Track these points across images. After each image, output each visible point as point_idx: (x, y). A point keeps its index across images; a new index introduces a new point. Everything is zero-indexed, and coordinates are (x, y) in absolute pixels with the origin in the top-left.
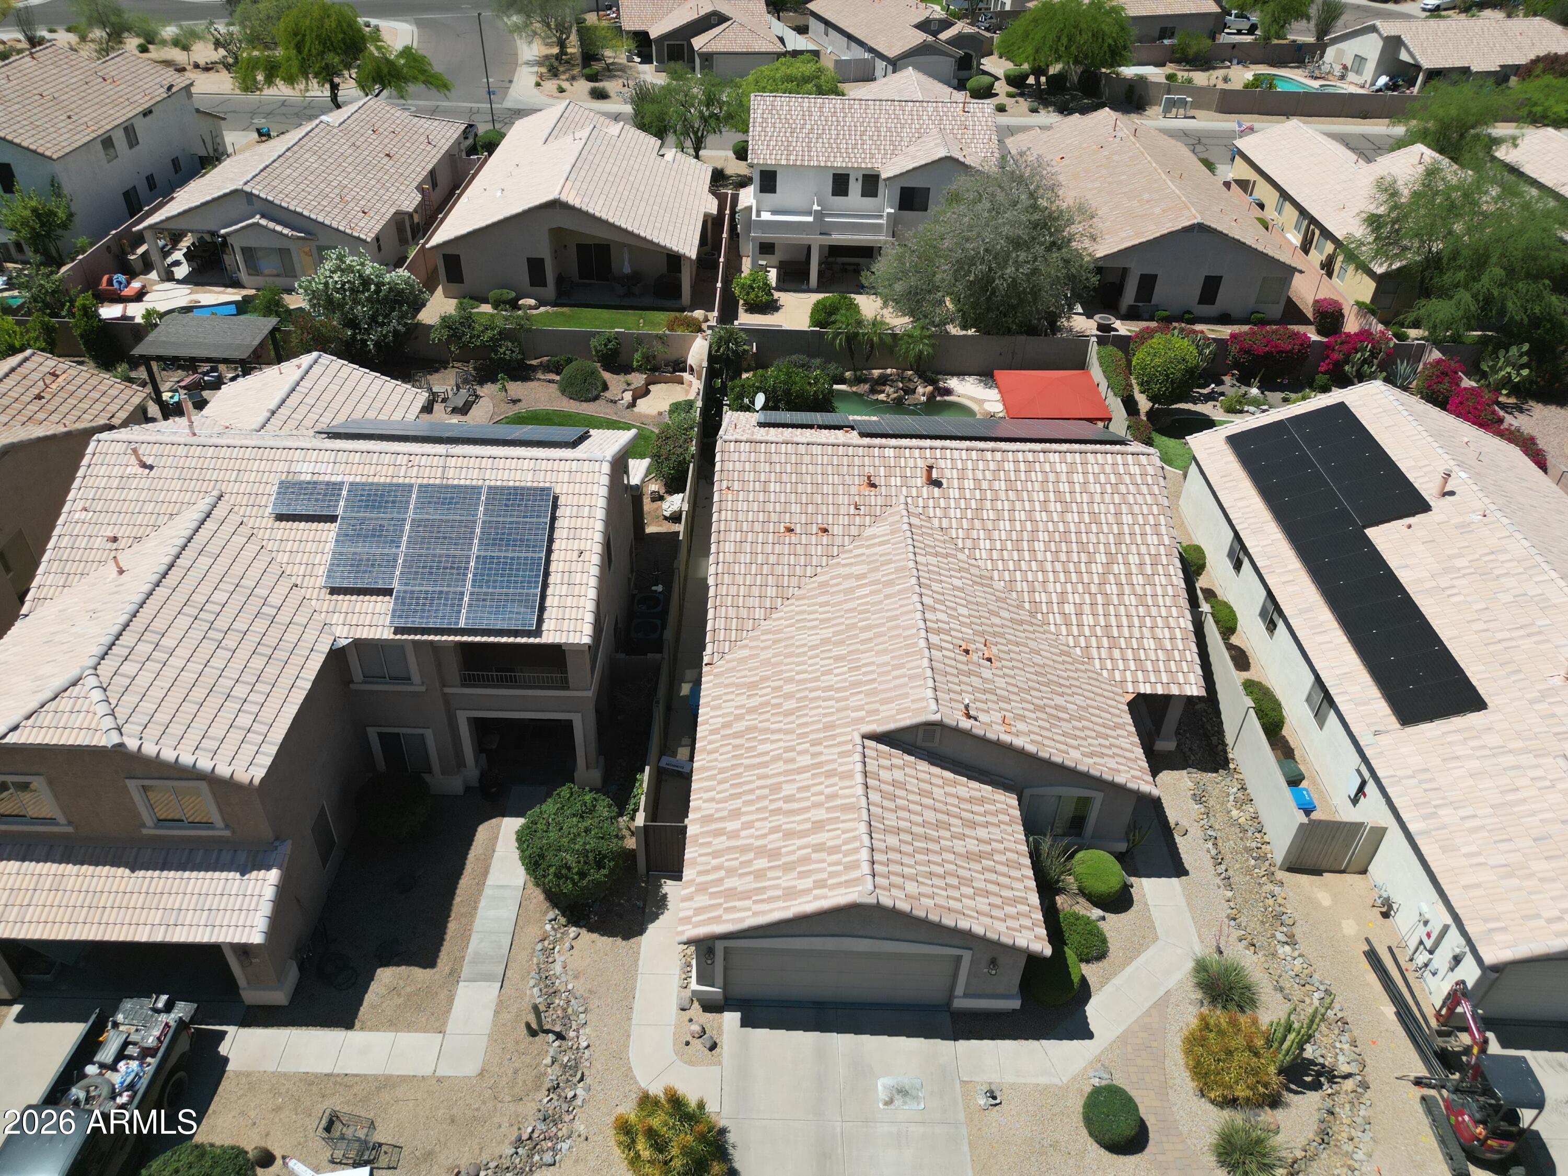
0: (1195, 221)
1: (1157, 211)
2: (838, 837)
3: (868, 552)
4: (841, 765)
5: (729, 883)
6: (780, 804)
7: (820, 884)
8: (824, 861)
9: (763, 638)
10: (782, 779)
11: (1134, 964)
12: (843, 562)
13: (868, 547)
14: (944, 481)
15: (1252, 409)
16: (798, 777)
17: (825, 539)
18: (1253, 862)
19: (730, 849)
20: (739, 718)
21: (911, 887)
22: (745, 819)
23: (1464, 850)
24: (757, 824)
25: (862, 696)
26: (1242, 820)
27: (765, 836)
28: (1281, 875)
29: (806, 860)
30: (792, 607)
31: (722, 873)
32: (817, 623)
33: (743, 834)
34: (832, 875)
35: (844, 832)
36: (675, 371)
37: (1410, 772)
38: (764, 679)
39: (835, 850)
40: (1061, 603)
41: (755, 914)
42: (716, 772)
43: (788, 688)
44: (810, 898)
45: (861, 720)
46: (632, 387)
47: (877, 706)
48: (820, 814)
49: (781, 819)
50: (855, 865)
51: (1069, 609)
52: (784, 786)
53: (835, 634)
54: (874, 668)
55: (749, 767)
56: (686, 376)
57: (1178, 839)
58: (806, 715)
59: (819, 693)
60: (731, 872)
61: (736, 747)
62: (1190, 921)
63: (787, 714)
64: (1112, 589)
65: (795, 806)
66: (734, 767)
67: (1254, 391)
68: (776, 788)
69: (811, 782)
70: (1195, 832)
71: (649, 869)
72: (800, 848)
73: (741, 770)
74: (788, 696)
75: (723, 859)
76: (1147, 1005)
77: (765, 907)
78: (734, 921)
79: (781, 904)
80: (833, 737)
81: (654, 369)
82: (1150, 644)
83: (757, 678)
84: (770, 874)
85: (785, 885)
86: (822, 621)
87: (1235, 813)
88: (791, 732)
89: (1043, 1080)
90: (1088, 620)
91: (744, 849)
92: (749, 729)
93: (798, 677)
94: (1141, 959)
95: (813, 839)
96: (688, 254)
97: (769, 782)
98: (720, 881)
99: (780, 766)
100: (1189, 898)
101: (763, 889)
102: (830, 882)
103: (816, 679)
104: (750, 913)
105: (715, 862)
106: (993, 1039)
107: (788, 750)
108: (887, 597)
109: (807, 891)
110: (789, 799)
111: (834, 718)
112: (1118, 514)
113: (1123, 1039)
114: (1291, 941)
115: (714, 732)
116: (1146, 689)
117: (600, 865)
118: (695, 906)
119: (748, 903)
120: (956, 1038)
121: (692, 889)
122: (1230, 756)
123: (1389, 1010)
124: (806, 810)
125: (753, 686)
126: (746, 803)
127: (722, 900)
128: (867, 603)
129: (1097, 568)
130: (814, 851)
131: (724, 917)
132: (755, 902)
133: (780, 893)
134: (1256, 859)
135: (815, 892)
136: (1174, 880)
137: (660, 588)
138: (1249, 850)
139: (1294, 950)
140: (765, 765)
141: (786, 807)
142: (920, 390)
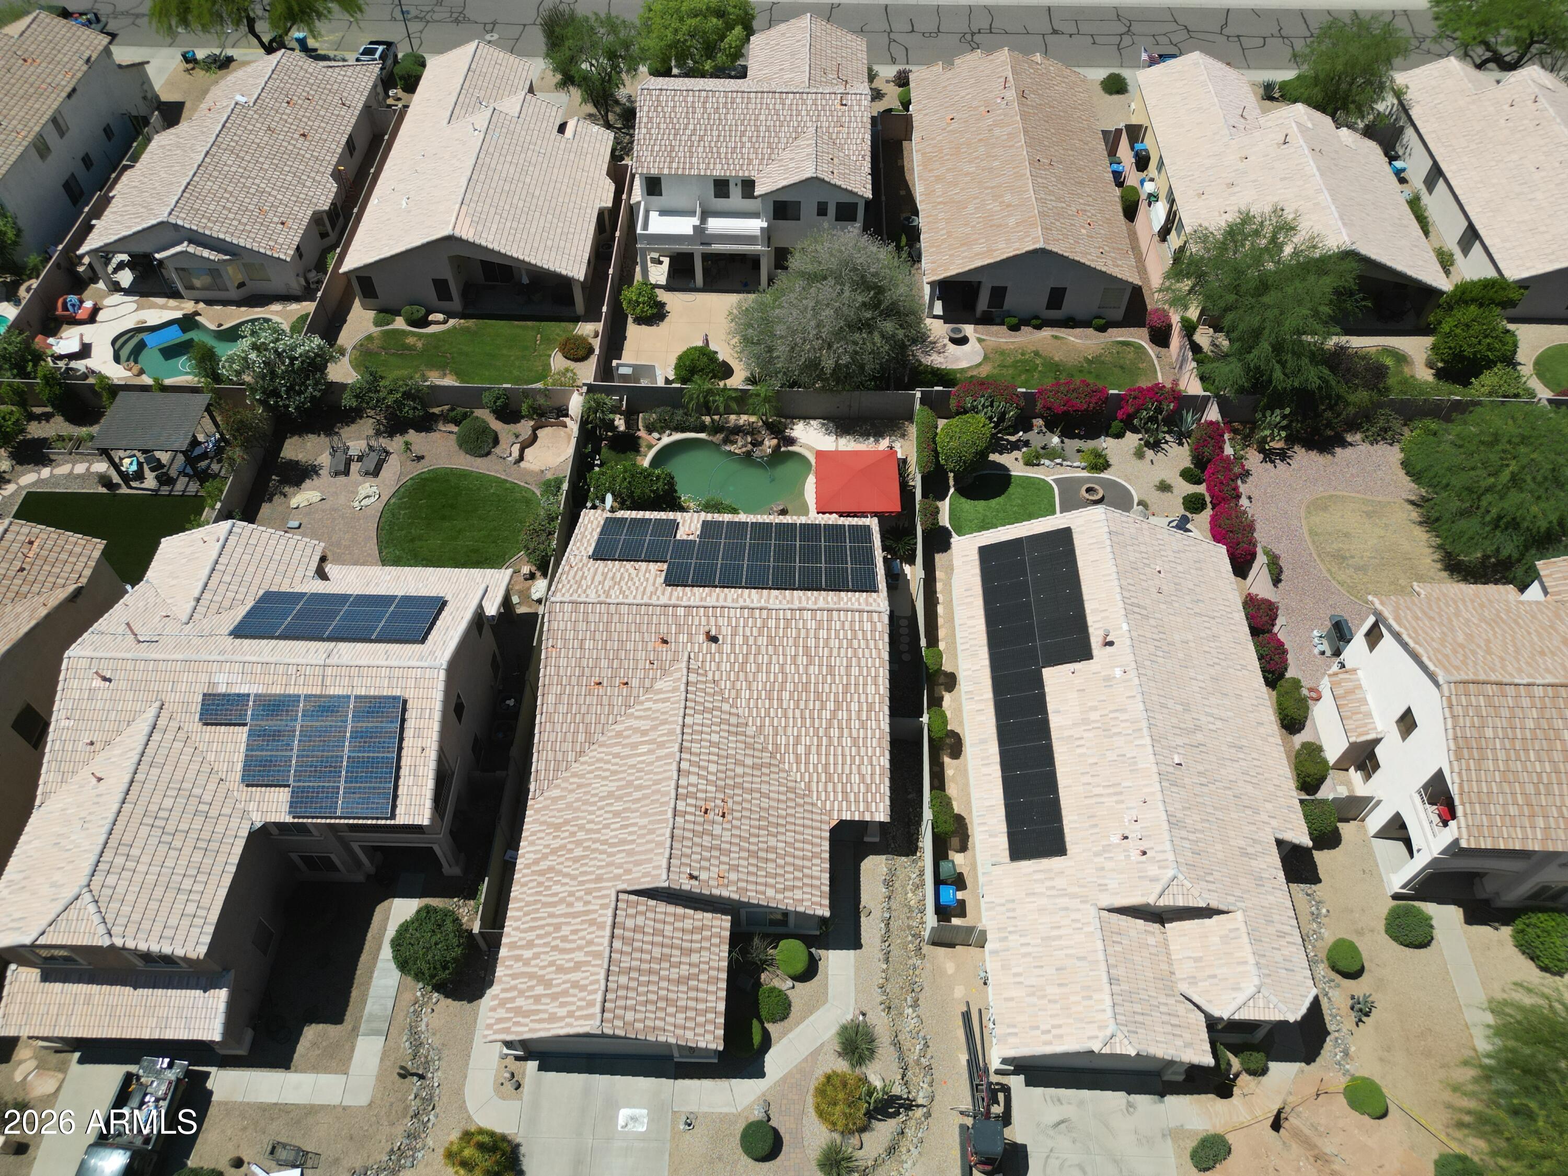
0: (1037, 246)
2: (587, 978)
3: (655, 707)
4: (600, 916)
5: (520, 1002)
6: (558, 942)
7: (571, 1014)
8: (575, 996)
9: (572, 780)
10: (563, 920)
11: (807, 1022)
12: (636, 714)
13: (656, 702)
14: (720, 638)
15: (1047, 462)
16: (573, 921)
17: (625, 690)
18: (910, 938)
19: (523, 974)
20: (545, 857)
21: (629, 1016)
22: (536, 950)
24: (542, 956)
25: (623, 855)
26: (912, 903)
27: (544, 968)
28: (927, 949)
29: (565, 993)
30: (595, 753)
31: (515, 993)
32: (608, 774)
33: (533, 962)
34: (580, 1008)
35: (592, 975)
36: (558, 418)
37: (1003, 901)
38: (567, 822)
39: (583, 988)
40: (796, 744)
41: (531, 1030)
42: (522, 904)
43: (581, 835)
44: (562, 1024)
45: (617, 877)
46: (521, 439)
47: (631, 866)
48: (579, 956)
49: (555, 956)
50: (591, 1004)
51: (801, 749)
52: (564, 928)
53: (619, 788)
54: (636, 829)
55: (545, 905)
56: (567, 420)
57: (863, 919)
58: (586, 864)
59: (597, 845)
60: (521, 993)
61: (540, 884)
62: (853, 988)
63: (576, 860)
64: (835, 732)
65: (568, 946)
66: (536, 902)
67: (1056, 440)
68: (558, 927)
69: (579, 927)
70: (877, 914)
72: (564, 982)
73: (539, 906)
74: (579, 843)
75: (517, 981)
76: (806, 1054)
77: (537, 1026)
78: (517, 1033)
79: (546, 1025)
80: (600, 889)
81: (542, 415)
82: (855, 778)
83: (561, 821)
84: (544, 1000)
85: (551, 1011)
86: (614, 773)
87: (910, 895)
88: (574, 878)
89: (725, 1110)
90: (813, 758)
91: (531, 976)
92: (551, 869)
93: (588, 826)
94: (811, 1018)
95: (574, 976)
96: (576, 277)
97: (555, 921)
98: (513, 999)
99: (561, 909)
100: (857, 969)
101: (538, 1012)
102: (577, 1014)
103: (598, 831)
104: (526, 1029)
105: (513, 983)
107: (571, 894)
108: (659, 759)
109: (563, 1018)
110: (564, 939)
111: (603, 871)
112: (849, 667)
113: (784, 1079)
114: (915, 1005)
115: (528, 866)
116: (847, 816)
117: (445, 968)
118: (497, 1016)
119: (527, 1020)
120: (675, 1079)
121: (496, 1002)
122: (920, 844)
123: (964, 1057)
124: (572, 951)
125: (558, 827)
126: (539, 937)
127: (512, 1015)
128: (642, 762)
129: (826, 714)
130: (572, 987)
131: (513, 1029)
132: (532, 1021)
133: (546, 1016)
134: (913, 936)
135: (567, 1020)
136: (852, 952)
137: (511, 702)
138: (910, 927)
139: (914, 1011)
140: (554, 905)
141: (562, 945)
142: (767, 442)
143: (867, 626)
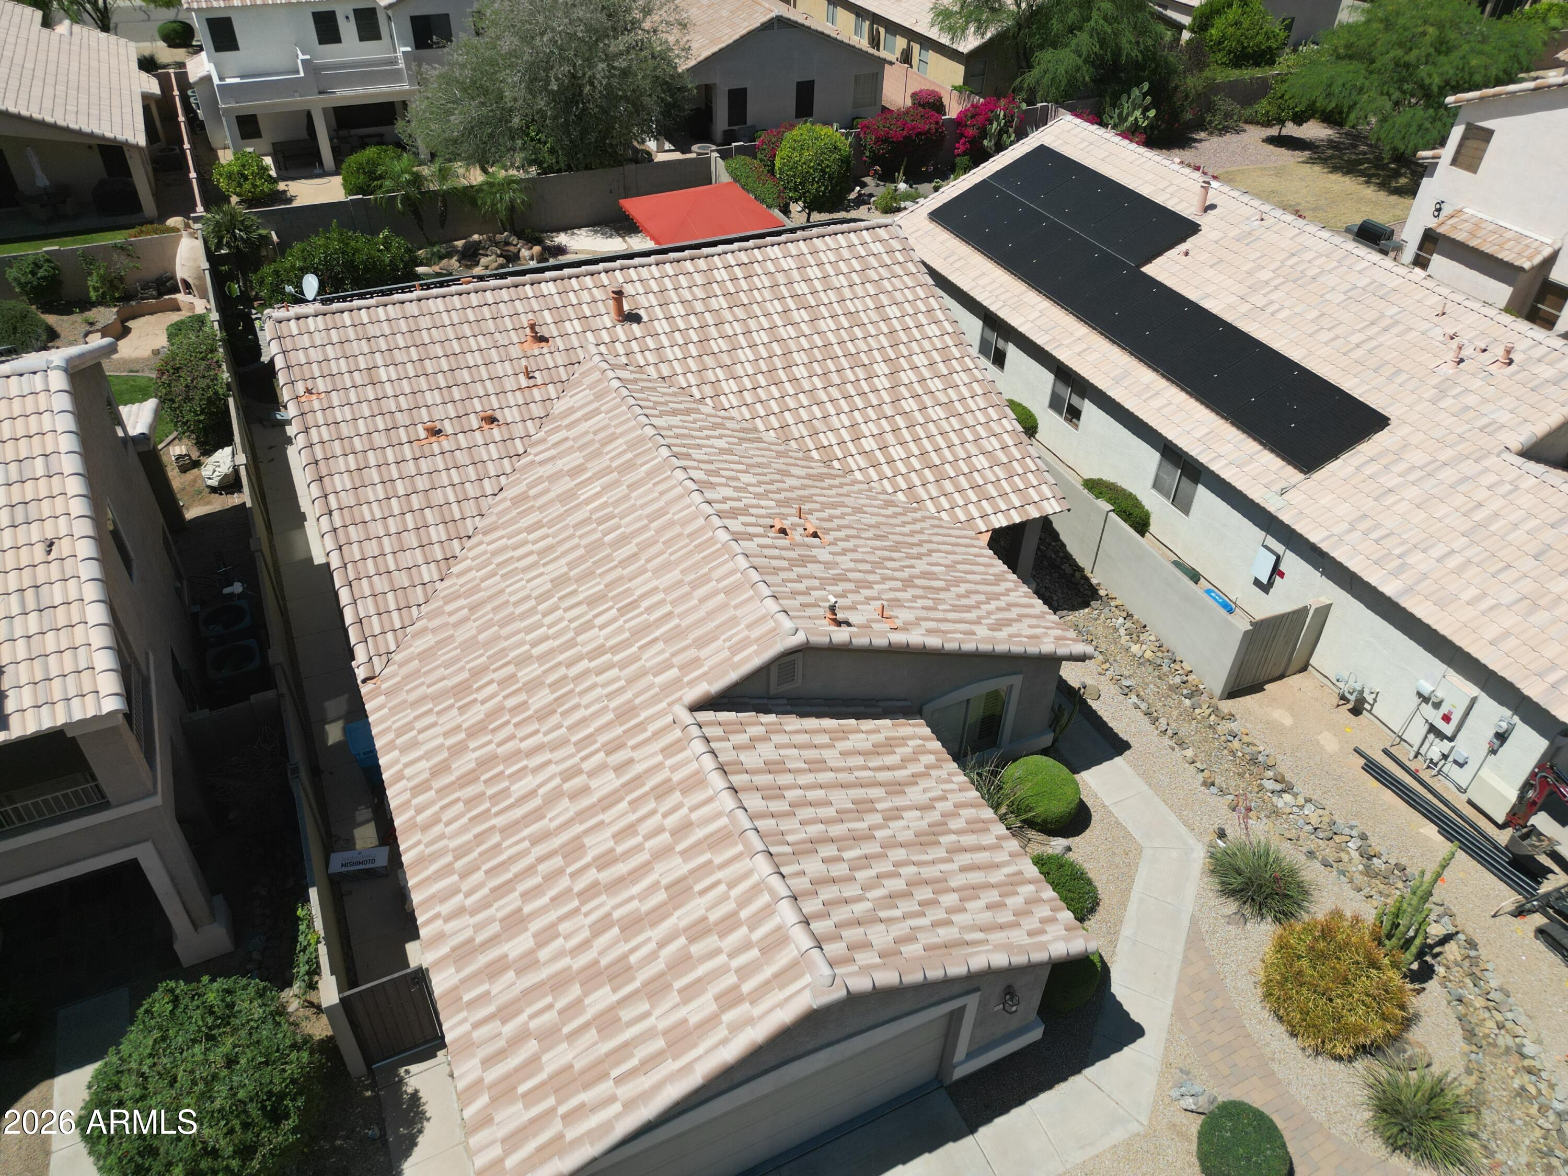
0: (773, 15)
1: (725, 13)
2: (725, 898)
3: (572, 433)
4: (674, 769)
5: (553, 1061)
6: (592, 875)
7: (731, 998)
8: (717, 952)
9: (448, 608)
10: (578, 829)
11: (1134, 896)
12: (538, 458)
13: (569, 427)
14: (642, 312)
16: (607, 817)
17: (497, 433)
18: (1187, 702)
19: (529, 994)
20: (458, 750)
21: (880, 936)
22: (535, 926)
23: (1467, 595)
24: (564, 927)
25: (660, 645)
26: (1148, 654)
27: (585, 945)
28: (1227, 706)
29: (683, 962)
30: (481, 547)
31: (532, 1046)
32: (534, 558)
33: (544, 954)
34: (744, 973)
35: (731, 885)
36: (160, 294)
37: (1345, 526)
38: (477, 673)
39: (729, 924)
40: (856, 439)
41: (629, 1105)
42: (449, 858)
43: (527, 673)
44: (721, 1032)
45: (676, 684)
46: (99, 326)
47: (692, 653)
48: (675, 868)
49: (605, 903)
50: (779, 939)
51: (869, 444)
52: (588, 841)
53: (571, 565)
54: (661, 596)
55: (508, 830)
56: (181, 297)
57: (1094, 705)
58: (577, 707)
59: (584, 664)
60: (548, 1037)
61: (470, 802)
62: (1165, 809)
63: (542, 715)
64: (910, 405)
65: (622, 868)
66: (480, 838)
67: (902, 186)
68: (574, 849)
69: (633, 817)
70: (1109, 690)
71: (369, 1061)
72: (662, 945)
73: (496, 838)
74: (533, 686)
75: (524, 1017)
76: (1180, 947)
77: (645, 1082)
78: (590, 1135)
79: (670, 1066)
80: (641, 727)
81: (127, 297)
82: (981, 462)
83: (465, 675)
84: (626, 1015)
85: (662, 1025)
86: (541, 553)
87: (1135, 648)
88: (564, 742)
89: (1118, 1135)
90: (897, 452)
91: (557, 984)
92: (484, 763)
93: (536, 651)
94: (1138, 886)
95: (681, 918)
96: (132, 140)
97: (556, 842)
98: (533, 1063)
99: (565, 809)
100: (1146, 776)
101: (625, 1048)
102: (746, 988)
103: (572, 643)
104: (617, 1107)
105: (509, 1029)
106: (1021, 1102)
107: (567, 775)
108: (632, 487)
109: (711, 1021)
110: (605, 860)
111: (628, 695)
112: (879, 308)
114: (1288, 789)
115: (417, 790)
116: (1000, 522)
117: (276, 1116)
118: (502, 1132)
119: (605, 1088)
120: (972, 1129)
121: (483, 1100)
123: (1430, 830)
124: (645, 868)
125: (462, 689)
126: (527, 896)
127: (551, 1101)
128: (605, 505)
129: (882, 383)
130: (692, 940)
131: (570, 1135)
132: (619, 1081)
133: (659, 1044)
134: (1189, 697)
135: (727, 1017)
136: (1118, 760)
137: (237, 588)
138: (1174, 688)
139: (1295, 795)
140: (537, 815)
141: (605, 876)
142: (525, 253)
143: (877, 248)
